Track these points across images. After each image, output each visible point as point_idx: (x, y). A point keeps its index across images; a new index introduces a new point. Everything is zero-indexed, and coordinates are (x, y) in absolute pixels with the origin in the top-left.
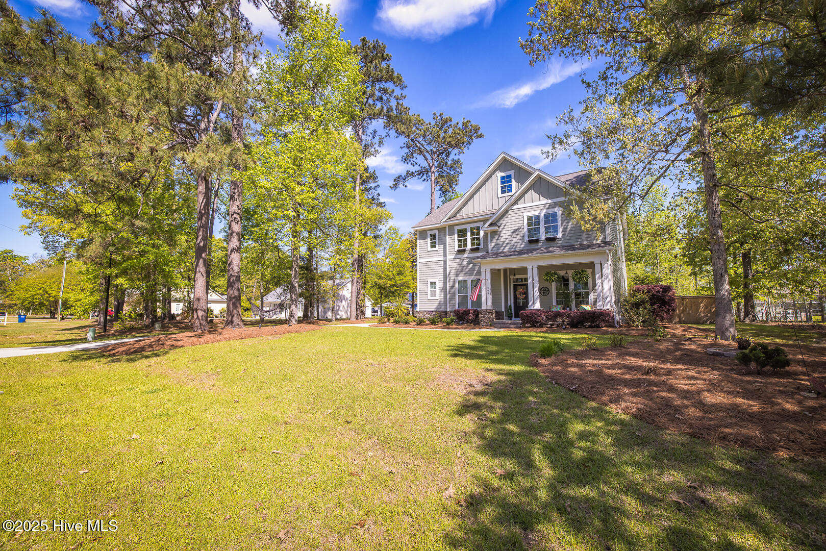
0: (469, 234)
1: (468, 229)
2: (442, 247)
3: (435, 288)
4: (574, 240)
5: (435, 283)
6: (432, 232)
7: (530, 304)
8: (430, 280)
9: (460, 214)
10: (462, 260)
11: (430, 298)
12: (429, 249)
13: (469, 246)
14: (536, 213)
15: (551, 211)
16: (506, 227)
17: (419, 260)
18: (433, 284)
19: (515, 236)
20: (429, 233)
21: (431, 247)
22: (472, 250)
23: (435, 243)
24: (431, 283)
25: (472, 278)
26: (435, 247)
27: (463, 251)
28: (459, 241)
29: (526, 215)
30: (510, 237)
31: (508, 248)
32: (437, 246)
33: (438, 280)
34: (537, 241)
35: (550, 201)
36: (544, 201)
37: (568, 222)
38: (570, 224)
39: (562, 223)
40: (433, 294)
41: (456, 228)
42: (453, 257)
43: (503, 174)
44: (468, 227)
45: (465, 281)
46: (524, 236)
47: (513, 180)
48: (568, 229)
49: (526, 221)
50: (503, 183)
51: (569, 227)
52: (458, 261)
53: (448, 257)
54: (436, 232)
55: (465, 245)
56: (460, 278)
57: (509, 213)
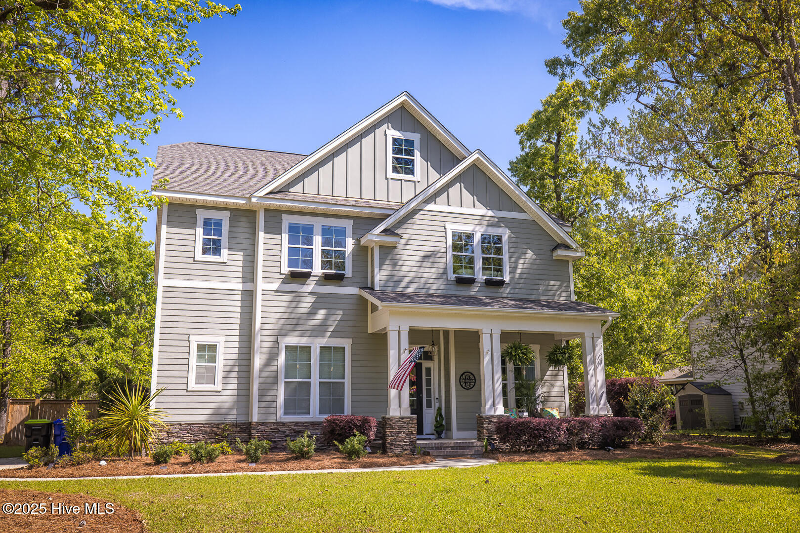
0: (318, 240)
1: (317, 229)
2: (239, 256)
3: (213, 359)
4: (528, 292)
5: (213, 348)
6: (214, 215)
7: (488, 406)
8: (196, 339)
9: (298, 188)
10: (297, 297)
11: (192, 386)
12: (199, 256)
13: (317, 269)
14: (467, 228)
15: (493, 231)
16: (411, 242)
17: (162, 282)
18: (208, 351)
19: (429, 264)
20: (201, 215)
21: (205, 251)
22: (327, 279)
23: (217, 242)
24: (201, 348)
25: (323, 341)
26: (217, 252)
27: (304, 277)
28: (291, 251)
29: (451, 227)
30: (418, 264)
31: (414, 285)
32: (225, 252)
33: (222, 339)
34: (470, 282)
35: (490, 213)
36: (481, 210)
37: (519, 258)
38: (521, 261)
39: (510, 258)
40: (206, 375)
41: (287, 220)
42: (275, 287)
43: (398, 134)
44: (318, 224)
45: (307, 349)
46: (446, 268)
47: (417, 153)
48: (519, 271)
49: (450, 242)
50: (397, 151)
51: (520, 266)
52: (286, 298)
53: (261, 285)
54: (225, 217)
55: (309, 264)
56: (293, 340)
57: (417, 216)
